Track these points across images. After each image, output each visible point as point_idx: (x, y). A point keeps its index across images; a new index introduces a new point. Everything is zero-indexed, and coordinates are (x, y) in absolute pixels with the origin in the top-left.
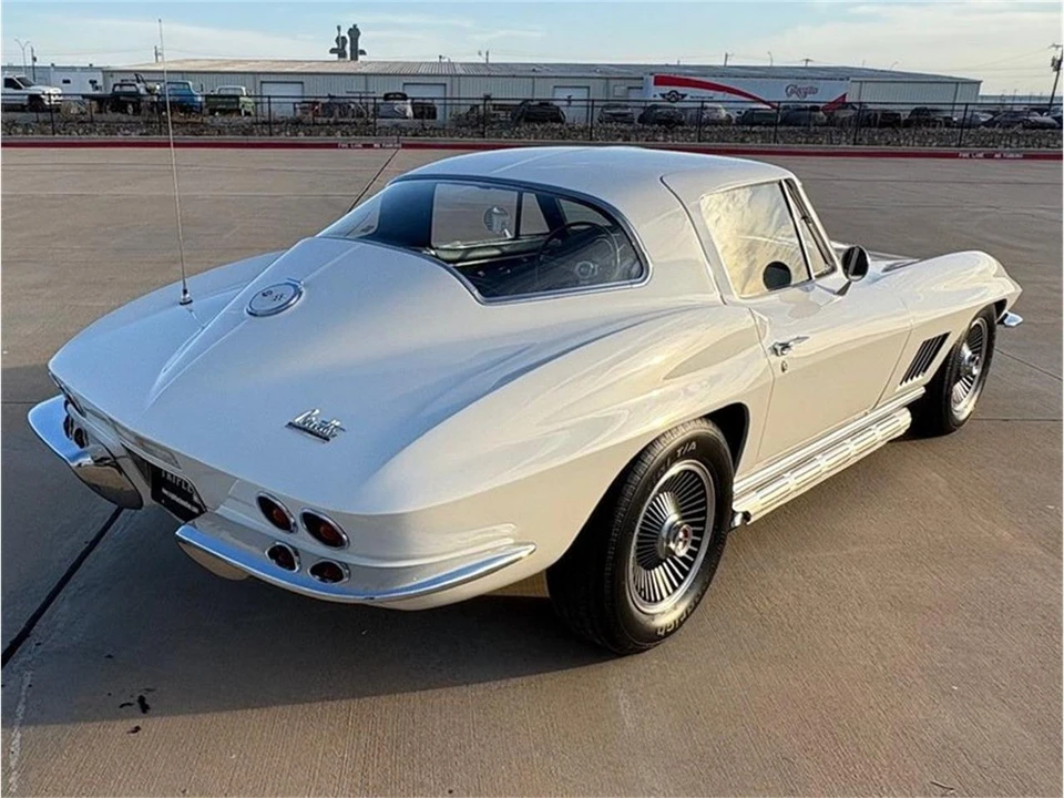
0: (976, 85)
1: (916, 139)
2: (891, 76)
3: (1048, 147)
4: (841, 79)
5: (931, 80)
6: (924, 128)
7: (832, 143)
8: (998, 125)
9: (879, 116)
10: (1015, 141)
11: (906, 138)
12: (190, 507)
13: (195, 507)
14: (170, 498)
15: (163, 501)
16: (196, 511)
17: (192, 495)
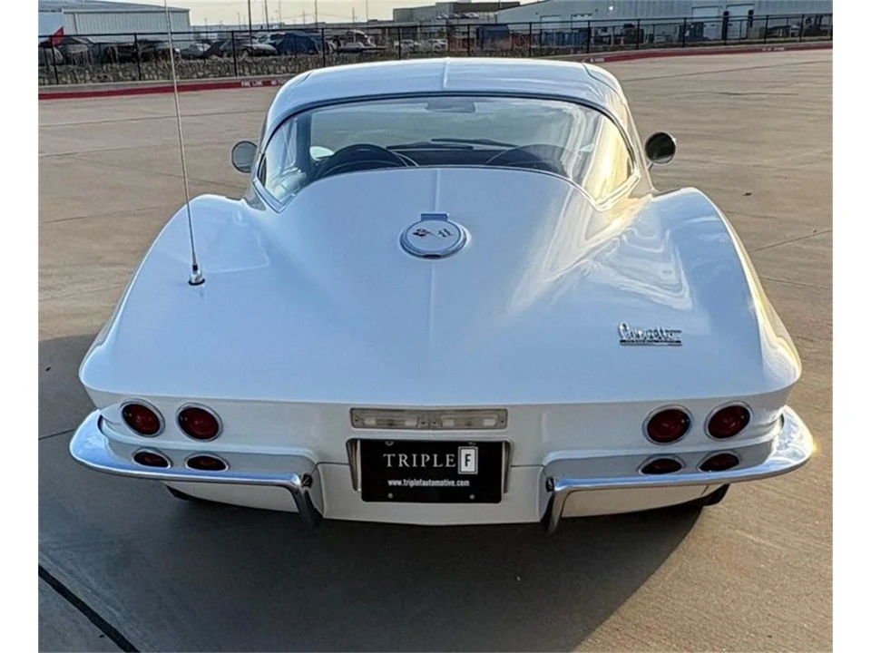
0: (185, 14)
1: (159, 72)
2: (104, 7)
3: (275, 73)
4: (53, 11)
5: (146, 10)
6: (164, 62)
7: (77, 82)
8: (225, 54)
9: (116, 49)
10: (247, 69)
11: (149, 73)
12: (452, 483)
13: (464, 480)
14: (409, 486)
15: (390, 495)
16: (467, 483)
17: (456, 469)
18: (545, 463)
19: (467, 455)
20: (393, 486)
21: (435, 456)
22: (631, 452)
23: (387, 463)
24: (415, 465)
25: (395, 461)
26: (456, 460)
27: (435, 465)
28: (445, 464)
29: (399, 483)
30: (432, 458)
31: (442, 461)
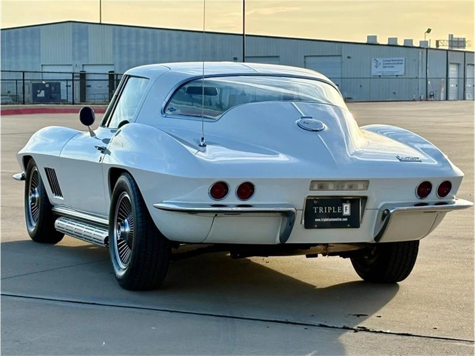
12: (340, 220)
13: (345, 218)
14: (323, 222)
15: (316, 226)
16: (346, 220)
17: (342, 213)
18: (379, 208)
20: (317, 222)
21: (334, 208)
22: (409, 202)
23: (315, 211)
24: (326, 212)
25: (318, 210)
26: (342, 209)
27: (334, 212)
28: (337, 211)
29: (320, 220)
30: (332, 209)
31: (336, 209)
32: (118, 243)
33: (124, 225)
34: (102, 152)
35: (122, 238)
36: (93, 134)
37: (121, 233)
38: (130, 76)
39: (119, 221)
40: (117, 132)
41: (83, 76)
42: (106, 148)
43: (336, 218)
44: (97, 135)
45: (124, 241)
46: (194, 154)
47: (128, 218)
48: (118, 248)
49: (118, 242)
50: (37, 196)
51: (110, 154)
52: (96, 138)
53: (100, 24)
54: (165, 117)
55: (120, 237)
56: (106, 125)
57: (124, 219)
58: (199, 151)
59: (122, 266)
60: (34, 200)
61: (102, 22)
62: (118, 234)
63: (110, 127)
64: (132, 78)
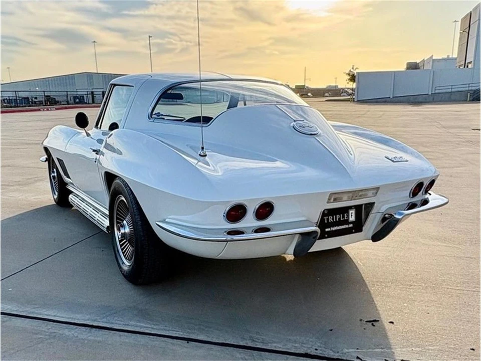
12: (347, 226)
14: (333, 231)
15: (326, 236)
16: (351, 225)
17: (348, 220)
19: (352, 213)
20: (327, 231)
22: (401, 203)
23: (325, 221)
24: (335, 220)
25: (328, 219)
26: (348, 216)
27: (341, 219)
28: (344, 218)
29: (329, 229)
30: (340, 216)
31: (343, 217)
32: (120, 243)
33: (123, 226)
34: (97, 154)
35: (123, 238)
36: (88, 135)
37: (122, 233)
38: (115, 85)
39: (118, 223)
40: (110, 134)
41: (92, 92)
42: (99, 150)
43: (343, 225)
44: (92, 136)
45: (125, 240)
46: (194, 165)
47: (126, 220)
48: (121, 247)
49: (120, 241)
50: (56, 174)
51: (104, 156)
52: (91, 138)
53: (97, 73)
54: (153, 122)
55: (121, 237)
56: (99, 126)
57: (123, 221)
58: (199, 161)
59: (127, 263)
60: (54, 177)
61: (98, 72)
62: (119, 234)
63: (102, 129)
64: (116, 87)
